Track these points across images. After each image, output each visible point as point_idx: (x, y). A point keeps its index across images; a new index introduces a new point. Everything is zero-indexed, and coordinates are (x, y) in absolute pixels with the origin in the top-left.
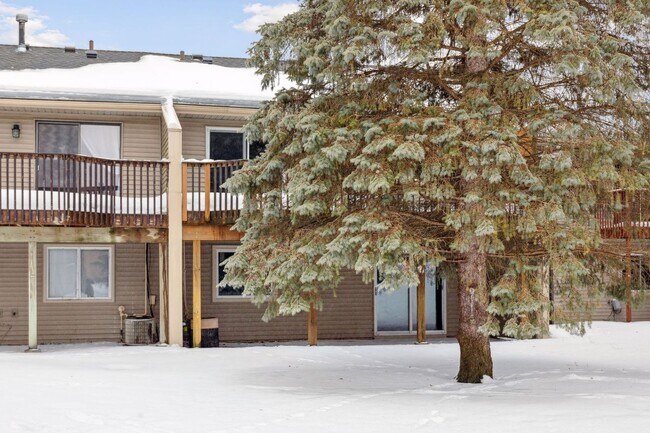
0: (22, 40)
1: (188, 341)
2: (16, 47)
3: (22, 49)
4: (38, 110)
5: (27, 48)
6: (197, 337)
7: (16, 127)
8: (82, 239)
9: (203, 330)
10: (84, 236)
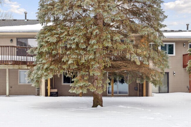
0: (26, 18)
1: (46, 95)
2: (24, 20)
3: (26, 21)
4: (17, 35)
5: (27, 20)
6: (49, 94)
7: (12, 40)
8: (20, 68)
9: (50, 92)
10: (20, 67)
